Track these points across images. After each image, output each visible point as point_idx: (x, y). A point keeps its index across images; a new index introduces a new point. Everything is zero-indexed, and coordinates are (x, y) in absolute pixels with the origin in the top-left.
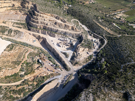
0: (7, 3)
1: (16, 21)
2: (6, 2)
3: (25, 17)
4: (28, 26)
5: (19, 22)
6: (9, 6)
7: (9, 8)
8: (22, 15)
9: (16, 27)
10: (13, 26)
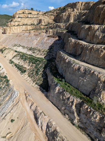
0: (30, 18)
1: (24, 51)
2: (29, 16)
3: (52, 41)
4: (48, 71)
5: (30, 53)
6: (32, 23)
7: (29, 28)
8: (46, 38)
9: (16, 65)
10: (10, 60)
